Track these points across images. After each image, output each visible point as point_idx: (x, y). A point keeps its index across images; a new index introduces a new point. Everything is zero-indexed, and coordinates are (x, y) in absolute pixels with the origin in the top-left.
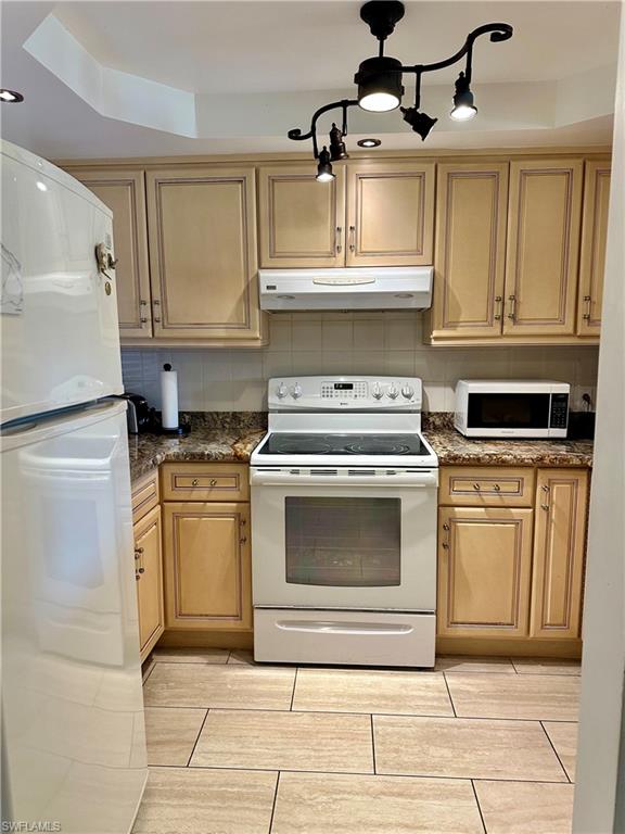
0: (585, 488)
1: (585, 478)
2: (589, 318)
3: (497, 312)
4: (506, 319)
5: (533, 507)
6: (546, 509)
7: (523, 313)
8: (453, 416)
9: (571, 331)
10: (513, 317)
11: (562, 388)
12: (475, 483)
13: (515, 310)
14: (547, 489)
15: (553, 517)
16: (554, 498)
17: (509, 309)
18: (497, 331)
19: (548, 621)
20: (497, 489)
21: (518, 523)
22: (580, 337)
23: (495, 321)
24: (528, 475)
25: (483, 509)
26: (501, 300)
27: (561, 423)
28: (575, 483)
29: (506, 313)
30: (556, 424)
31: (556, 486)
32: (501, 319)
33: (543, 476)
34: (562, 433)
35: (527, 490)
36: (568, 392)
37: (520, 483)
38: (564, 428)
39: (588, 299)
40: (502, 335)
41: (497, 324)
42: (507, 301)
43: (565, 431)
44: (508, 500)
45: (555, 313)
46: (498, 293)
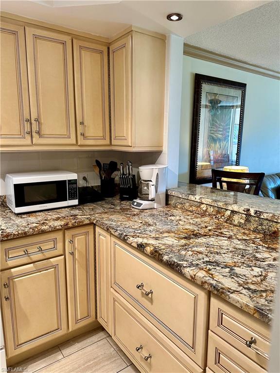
0: (93, 236)
1: (92, 230)
2: (83, 135)
3: (27, 129)
4: (34, 134)
5: (64, 254)
6: (72, 254)
7: (45, 130)
8: (5, 198)
9: (74, 142)
10: (38, 133)
11: (73, 176)
12: (24, 249)
13: (39, 128)
14: (72, 242)
15: (77, 257)
16: (76, 246)
17: (35, 127)
18: (29, 142)
19: (79, 318)
20: (41, 250)
21: (55, 267)
22: (80, 146)
23: (26, 135)
24: (59, 236)
25: (32, 265)
26: (29, 121)
27: (74, 197)
28: (87, 233)
29: (34, 130)
30: (72, 197)
31: (76, 238)
32: (30, 133)
33: (69, 234)
34: (75, 202)
35: (60, 245)
36: (76, 178)
37: (55, 241)
38: (77, 199)
39: (82, 123)
40: (32, 144)
41: (28, 137)
42: (33, 121)
43: (77, 200)
44: (48, 255)
45: (64, 131)
46: (27, 116)
